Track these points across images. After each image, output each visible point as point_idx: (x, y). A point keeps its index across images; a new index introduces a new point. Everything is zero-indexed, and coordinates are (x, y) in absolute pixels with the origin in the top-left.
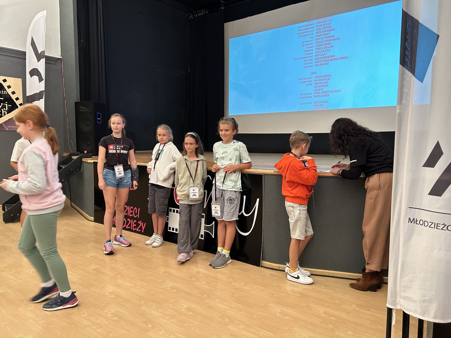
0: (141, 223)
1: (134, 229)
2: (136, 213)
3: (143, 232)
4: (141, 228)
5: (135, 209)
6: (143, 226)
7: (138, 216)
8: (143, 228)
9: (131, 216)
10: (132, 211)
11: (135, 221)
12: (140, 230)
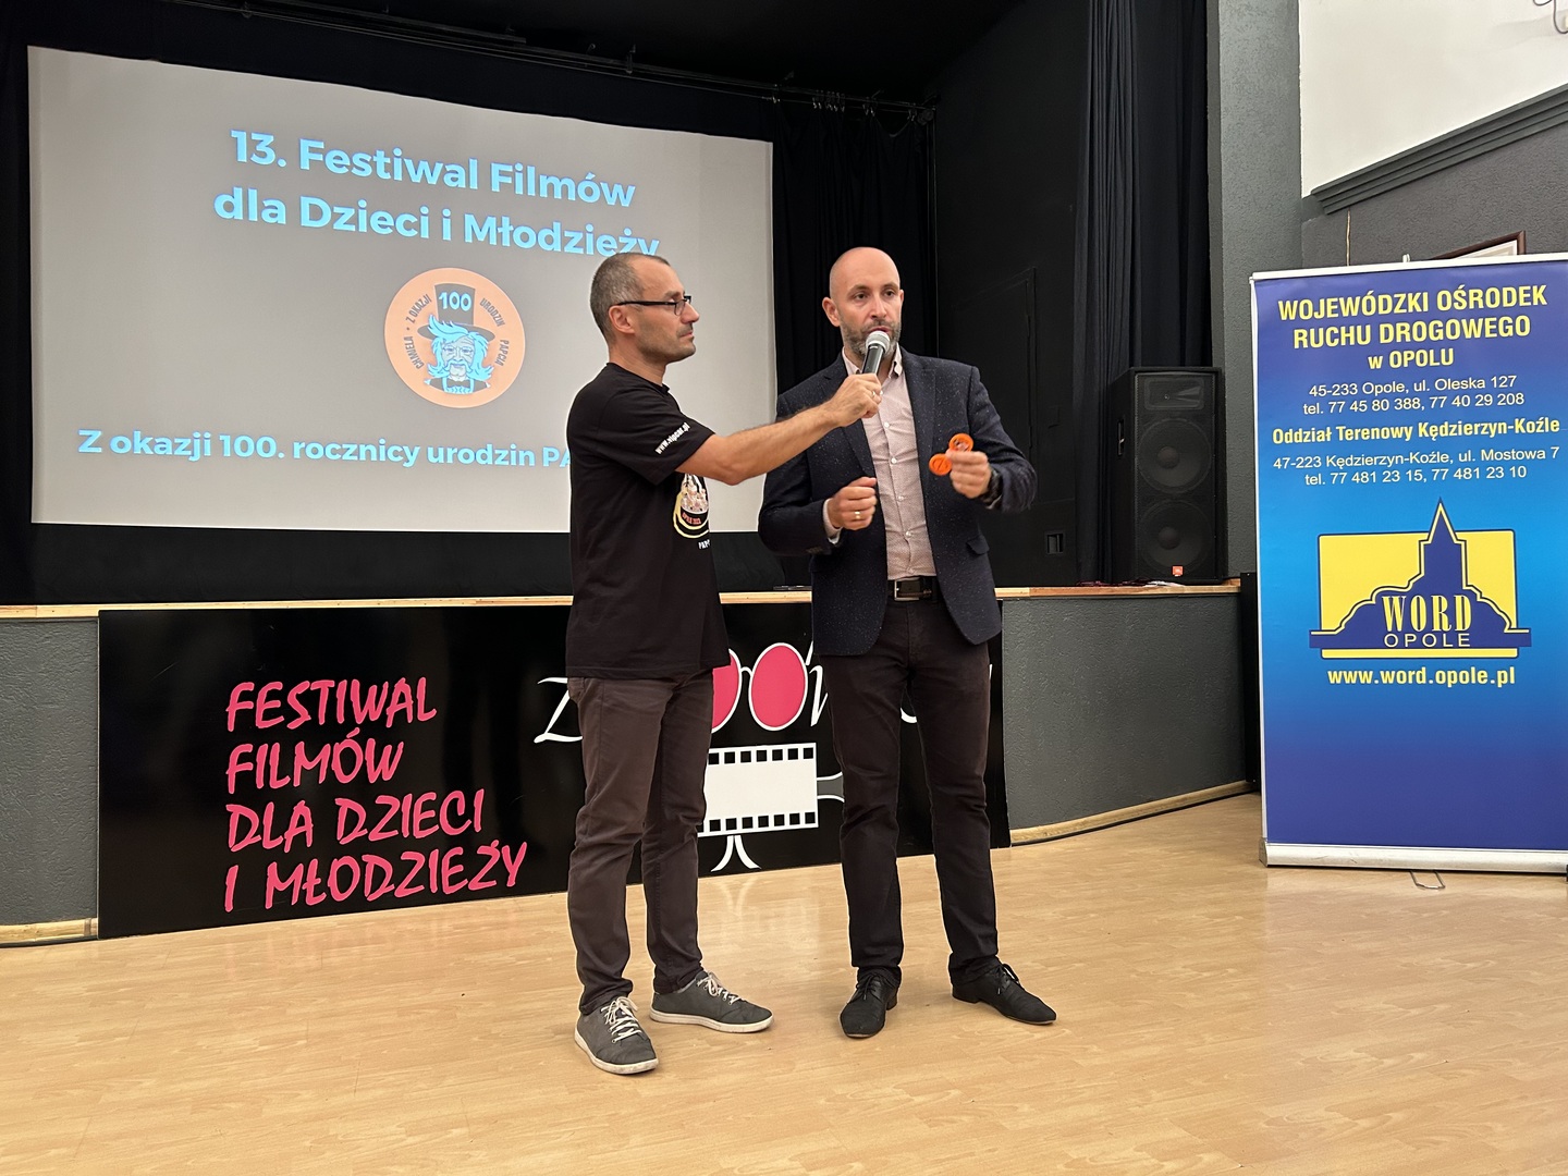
0: (499, 848)
1: (448, 890)
2: (461, 812)
3: (511, 883)
4: (500, 871)
5: (454, 802)
6: (513, 860)
7: (472, 826)
8: (513, 869)
9: (419, 834)
10: (432, 814)
11: (459, 851)
12: (494, 883)
